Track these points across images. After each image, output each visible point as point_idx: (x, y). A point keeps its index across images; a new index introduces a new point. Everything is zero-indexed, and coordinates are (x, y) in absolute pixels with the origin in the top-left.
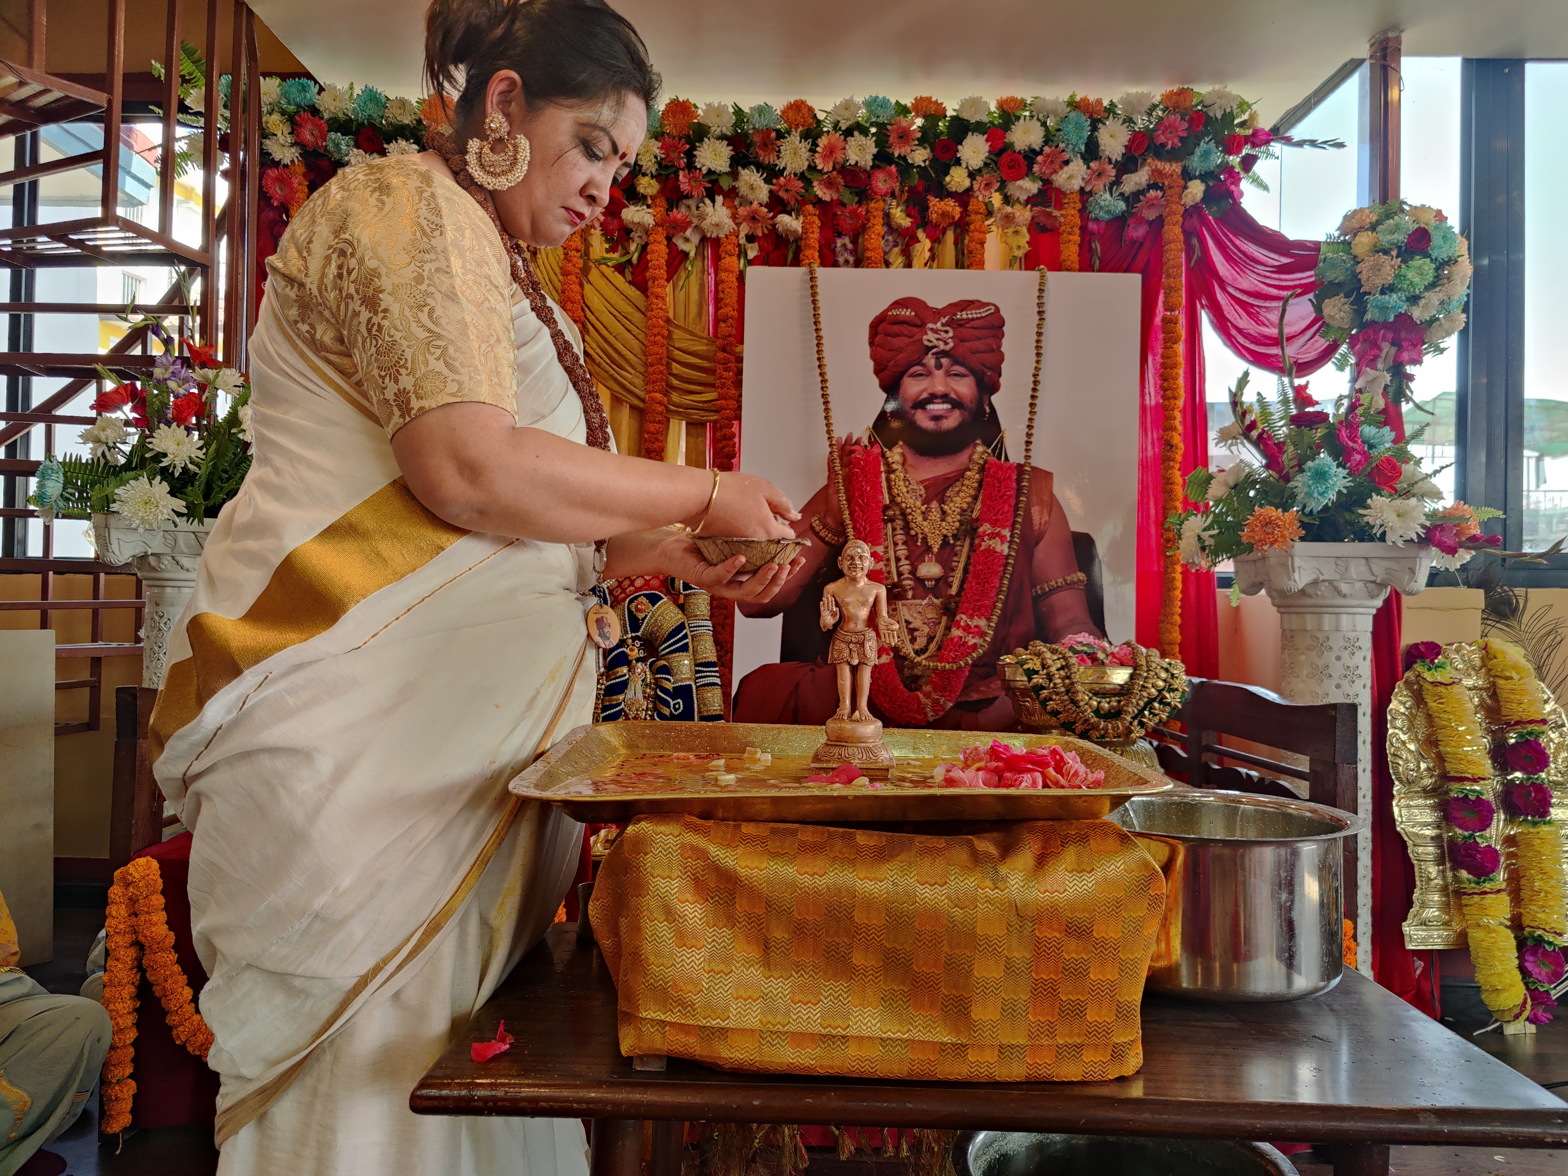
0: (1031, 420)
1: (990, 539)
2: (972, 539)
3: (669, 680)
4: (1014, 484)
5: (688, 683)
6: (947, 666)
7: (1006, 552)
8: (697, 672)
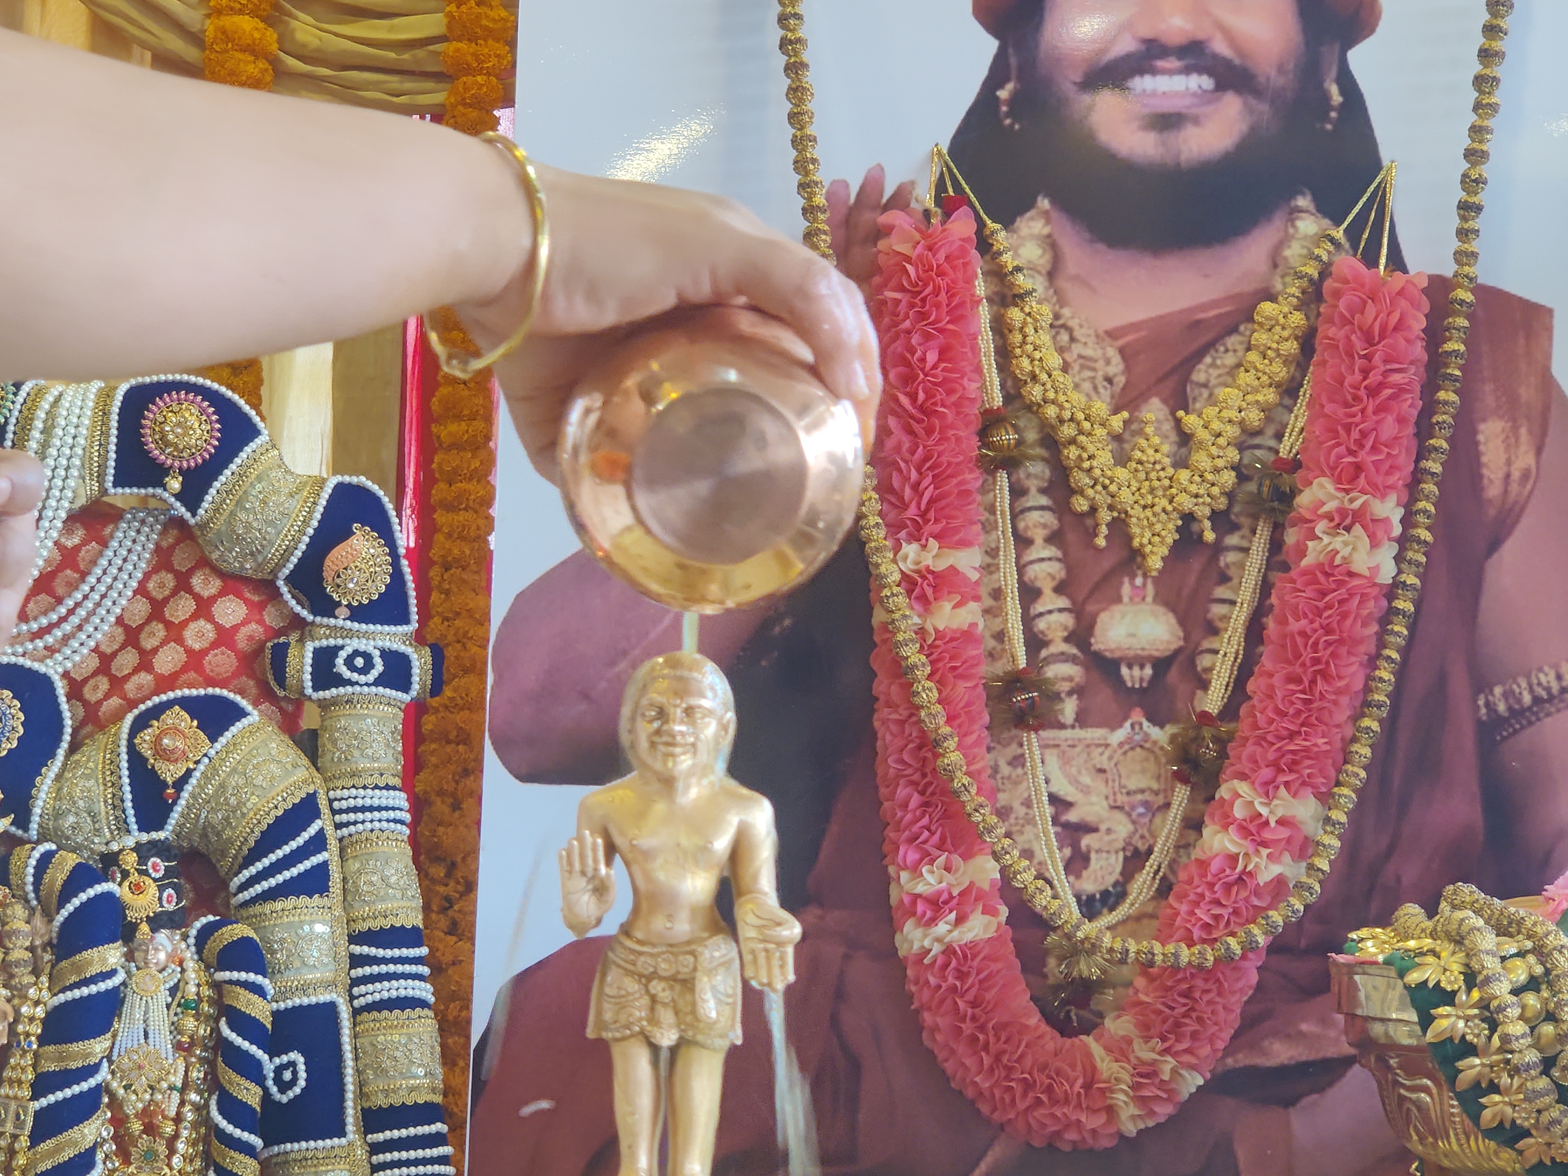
0: (1477, 131)
1: (1333, 532)
2: (1278, 529)
3: (258, 990)
4: (1419, 351)
5: (324, 997)
6: (1186, 954)
7: (1387, 572)
8: (356, 961)
